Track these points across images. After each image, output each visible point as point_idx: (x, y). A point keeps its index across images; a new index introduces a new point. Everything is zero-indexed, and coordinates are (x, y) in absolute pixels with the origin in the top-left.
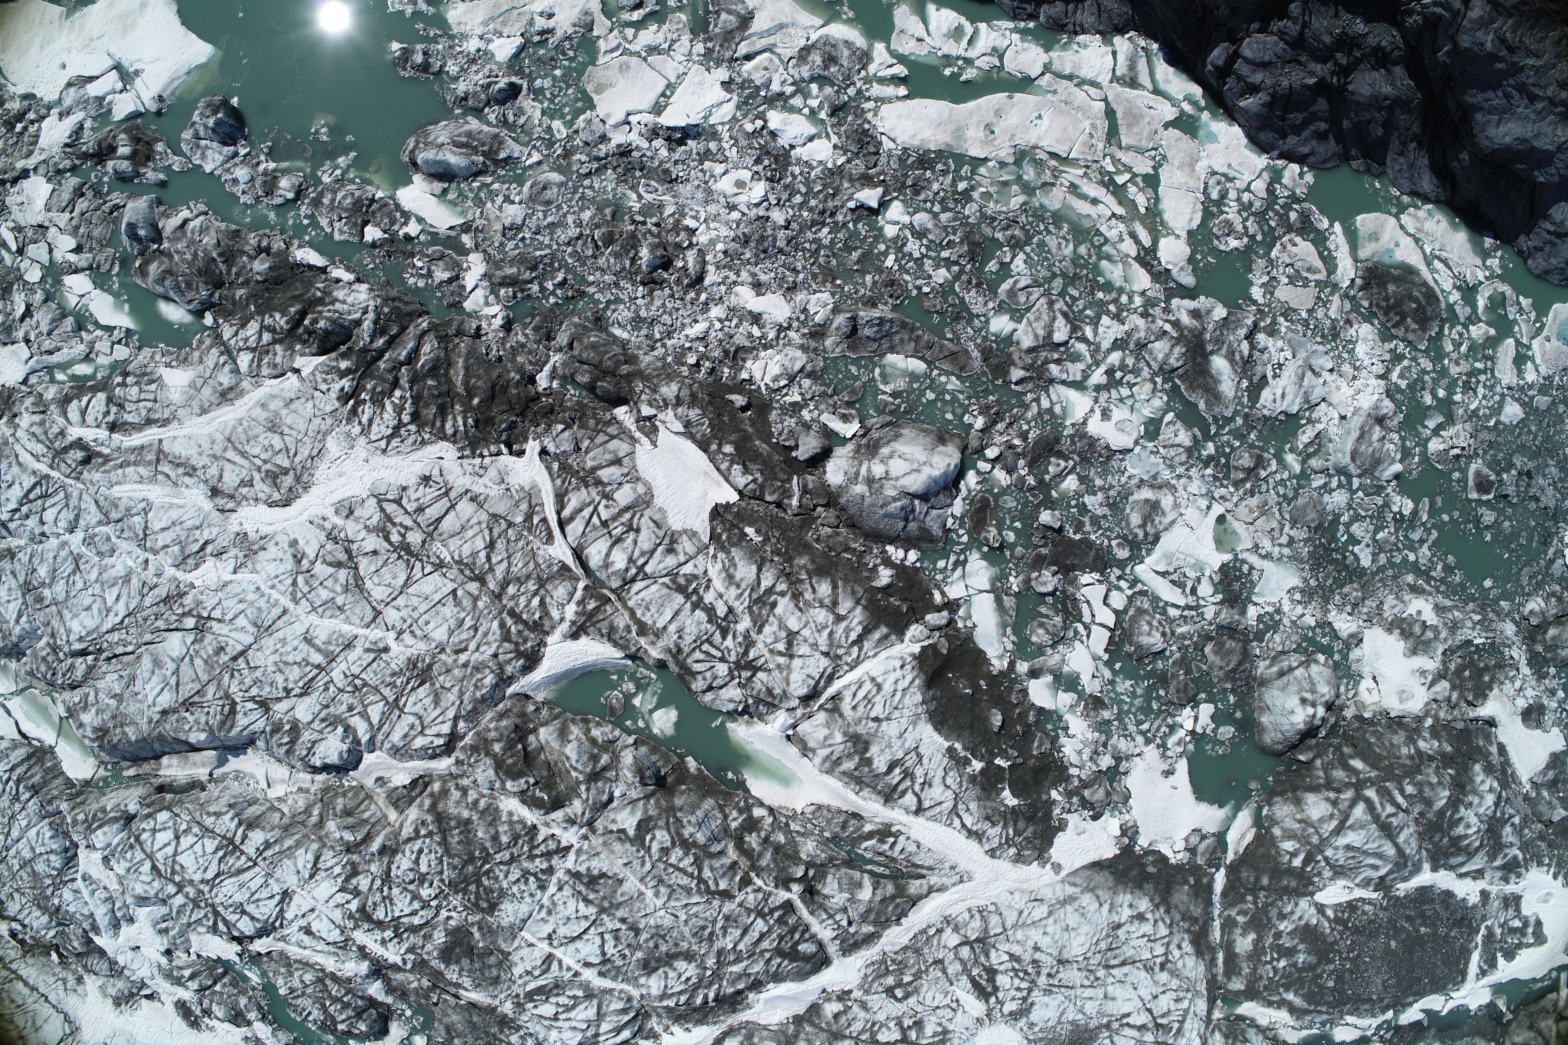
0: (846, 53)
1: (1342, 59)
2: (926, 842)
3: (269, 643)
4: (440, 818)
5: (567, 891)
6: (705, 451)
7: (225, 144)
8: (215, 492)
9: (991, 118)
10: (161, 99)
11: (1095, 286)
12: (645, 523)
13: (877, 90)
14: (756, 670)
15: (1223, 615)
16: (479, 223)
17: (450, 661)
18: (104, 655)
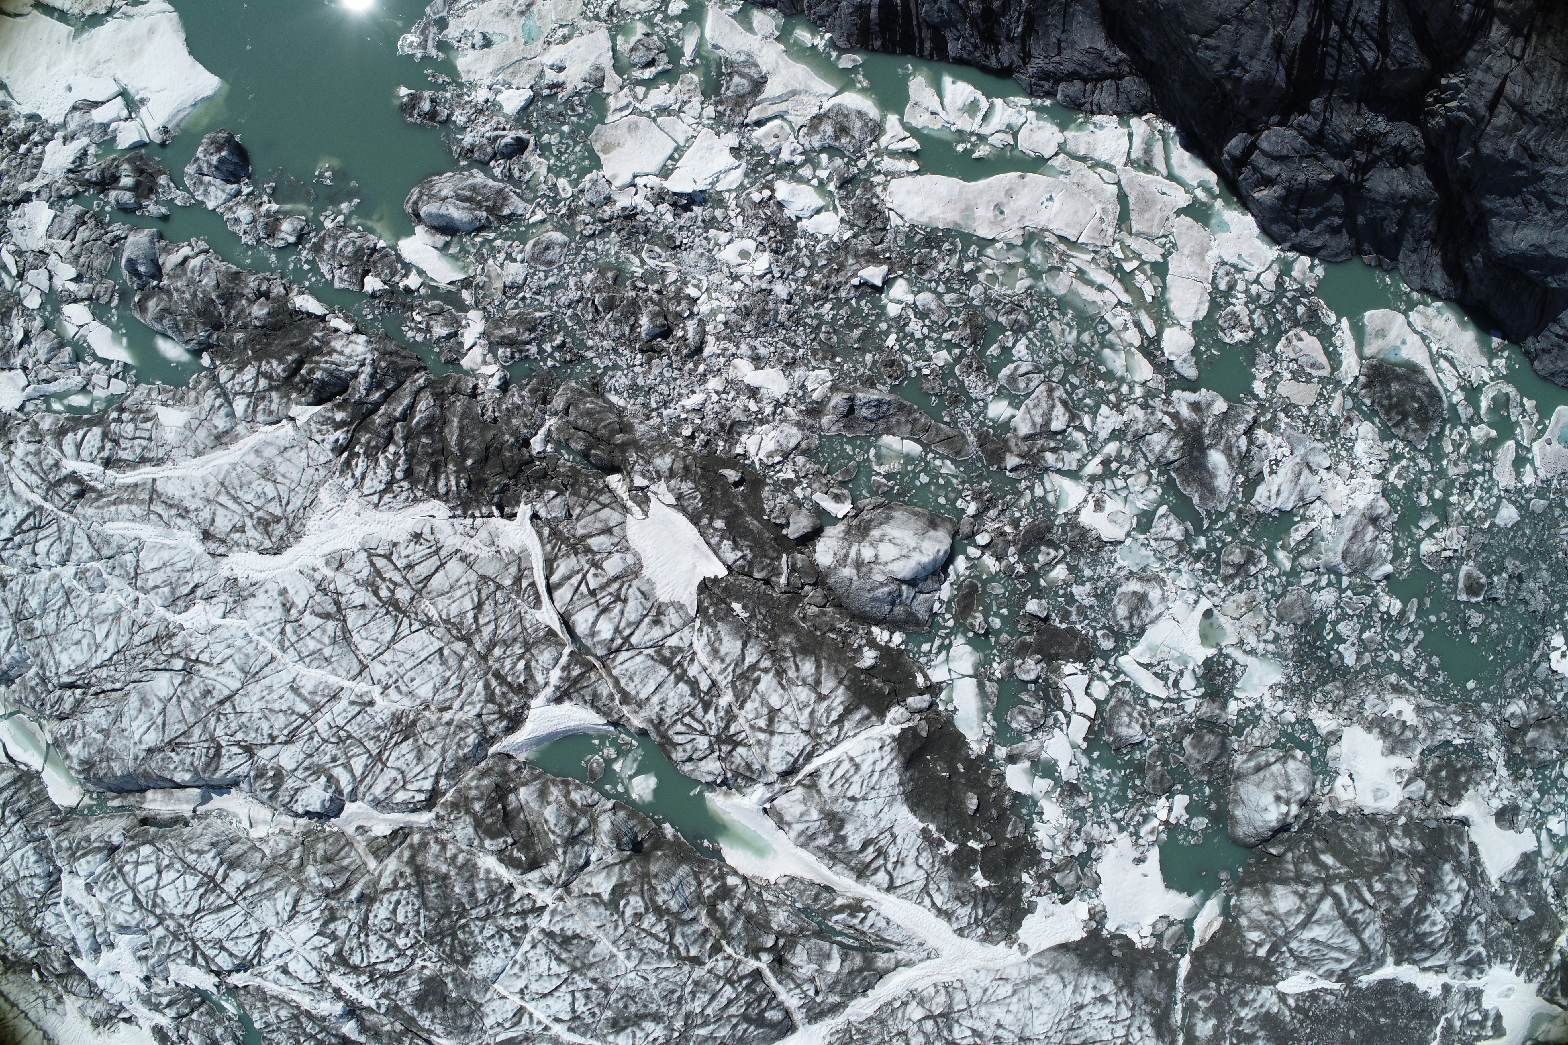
0: (858, 124)
1: (1361, 156)
2: (895, 919)
3: (255, 689)
4: (419, 871)
5: (540, 950)
6: (696, 523)
7: (228, 181)
8: (207, 536)
9: (1001, 197)
10: (165, 130)
11: (1097, 375)
12: (633, 593)
13: (887, 163)
14: (736, 744)
15: (1203, 709)
16: (480, 279)
17: (434, 718)
18: (92, 690)
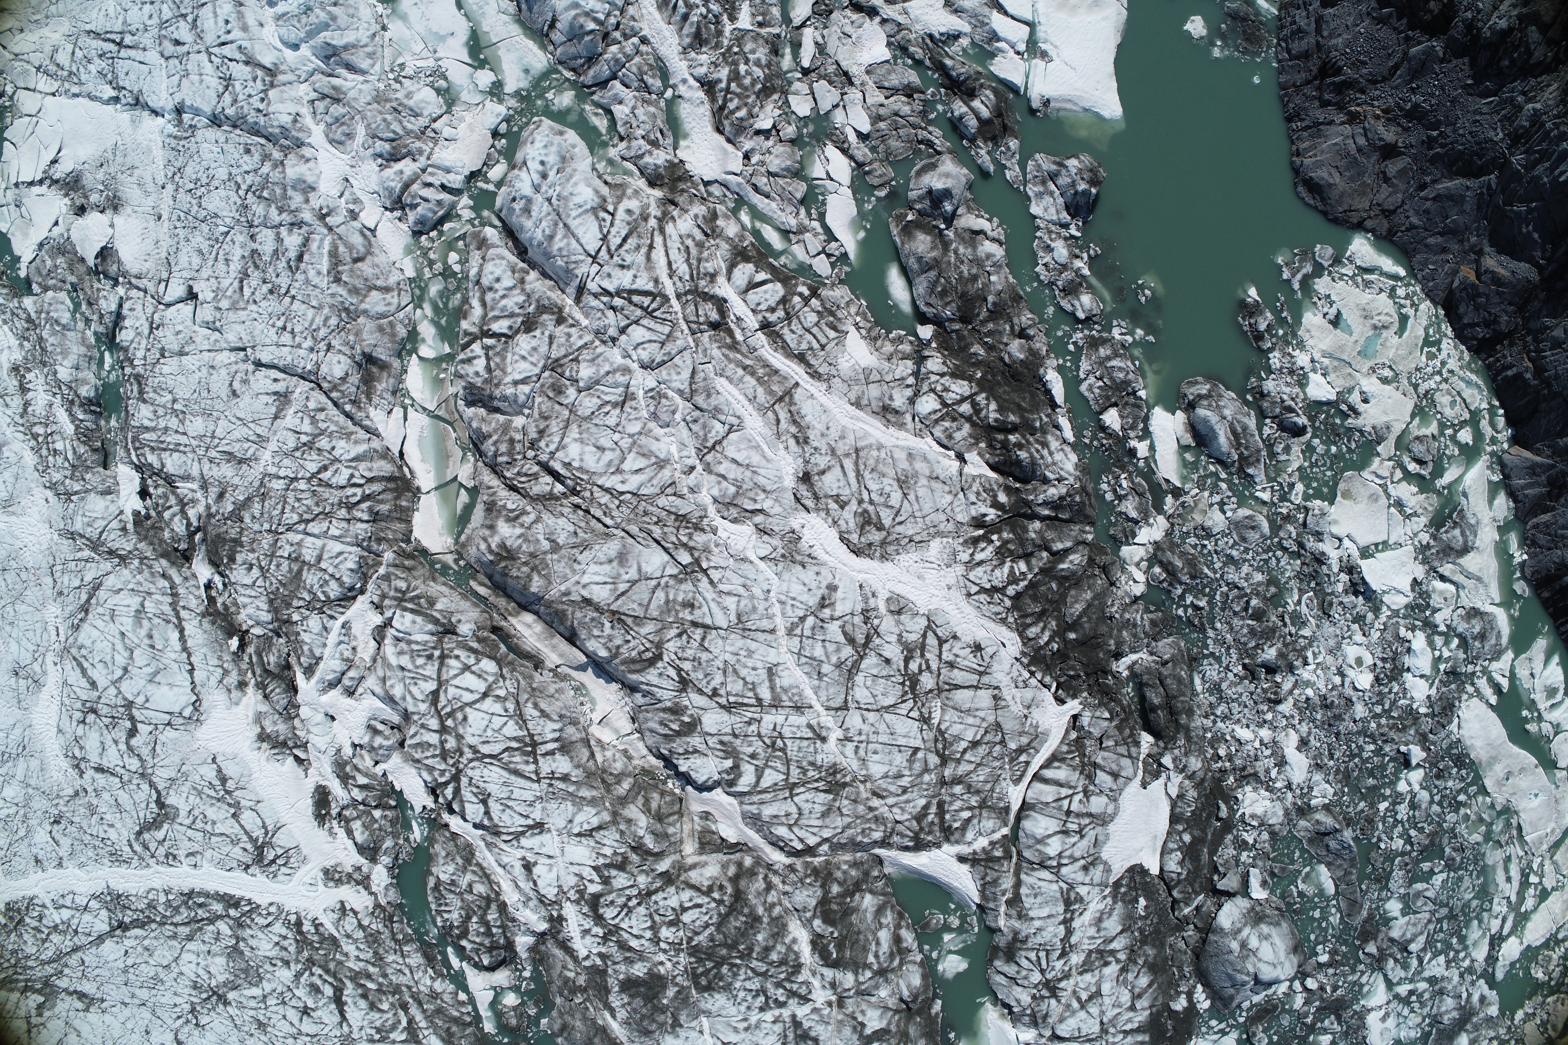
0: (1493, 641)
3: (736, 642)
4: (739, 896)
5: (778, 1028)
6: (1171, 822)
7: (1067, 208)
8: (806, 478)
9: (1516, 769)
10: (1047, 103)
11: (1458, 933)
12: (1091, 834)
13: (1482, 683)
14: (1054, 996)
16: (1189, 500)
17: (864, 795)
18: (576, 500)
